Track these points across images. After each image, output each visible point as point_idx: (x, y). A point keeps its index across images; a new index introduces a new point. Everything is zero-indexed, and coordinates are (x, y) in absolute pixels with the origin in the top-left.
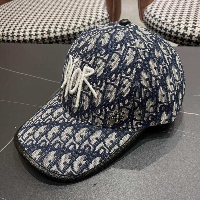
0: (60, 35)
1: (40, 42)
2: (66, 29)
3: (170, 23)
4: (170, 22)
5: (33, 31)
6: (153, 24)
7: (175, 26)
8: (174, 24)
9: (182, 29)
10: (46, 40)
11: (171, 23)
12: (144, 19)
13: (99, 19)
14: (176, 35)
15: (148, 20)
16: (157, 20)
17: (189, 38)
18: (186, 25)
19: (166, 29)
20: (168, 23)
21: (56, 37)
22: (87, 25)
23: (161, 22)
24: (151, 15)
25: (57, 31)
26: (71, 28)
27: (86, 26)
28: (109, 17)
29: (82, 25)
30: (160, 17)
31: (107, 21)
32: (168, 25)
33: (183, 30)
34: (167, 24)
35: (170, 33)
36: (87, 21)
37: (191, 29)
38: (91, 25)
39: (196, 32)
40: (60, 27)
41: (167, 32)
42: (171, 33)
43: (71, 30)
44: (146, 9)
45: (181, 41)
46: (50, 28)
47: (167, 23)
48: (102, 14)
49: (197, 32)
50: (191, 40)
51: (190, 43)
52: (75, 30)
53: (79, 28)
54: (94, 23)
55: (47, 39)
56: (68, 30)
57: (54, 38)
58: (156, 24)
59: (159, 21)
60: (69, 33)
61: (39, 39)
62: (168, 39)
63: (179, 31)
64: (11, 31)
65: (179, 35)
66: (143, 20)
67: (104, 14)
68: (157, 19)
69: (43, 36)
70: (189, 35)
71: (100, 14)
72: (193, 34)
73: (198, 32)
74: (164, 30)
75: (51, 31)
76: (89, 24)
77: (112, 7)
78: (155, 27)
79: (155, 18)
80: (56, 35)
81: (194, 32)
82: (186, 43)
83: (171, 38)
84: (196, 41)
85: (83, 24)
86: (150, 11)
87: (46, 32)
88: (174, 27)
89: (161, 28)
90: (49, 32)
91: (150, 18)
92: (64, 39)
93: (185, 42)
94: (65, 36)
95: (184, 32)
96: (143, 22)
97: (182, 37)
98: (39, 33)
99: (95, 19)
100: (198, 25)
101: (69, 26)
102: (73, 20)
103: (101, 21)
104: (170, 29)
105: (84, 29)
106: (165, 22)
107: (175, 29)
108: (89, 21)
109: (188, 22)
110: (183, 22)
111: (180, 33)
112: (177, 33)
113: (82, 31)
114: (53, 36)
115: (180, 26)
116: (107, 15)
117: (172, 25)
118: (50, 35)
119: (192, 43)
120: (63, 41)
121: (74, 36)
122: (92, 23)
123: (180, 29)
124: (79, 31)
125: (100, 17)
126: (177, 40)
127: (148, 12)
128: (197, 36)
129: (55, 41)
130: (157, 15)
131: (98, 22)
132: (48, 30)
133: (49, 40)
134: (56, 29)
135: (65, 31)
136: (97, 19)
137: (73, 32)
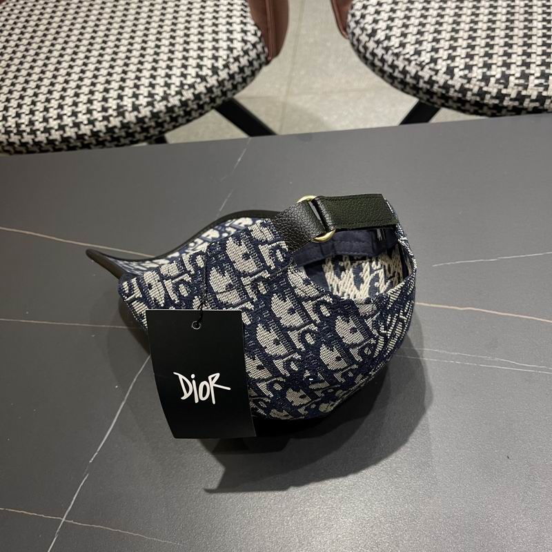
0: (148, 114)
1: (105, 139)
2: (162, 94)
3: (411, 56)
4: (412, 53)
5: (80, 112)
6: (373, 54)
7: (424, 64)
8: (422, 59)
9: (441, 72)
10: (116, 130)
11: (416, 57)
12: (350, 35)
13: (238, 51)
14: (428, 87)
15: (358, 40)
16: (380, 46)
17: (460, 95)
18: (449, 62)
19: (404, 72)
20: (407, 56)
21: (140, 121)
22: (210, 73)
23: (390, 52)
24: (366, 30)
25: (141, 105)
26: (173, 90)
27: (208, 79)
28: (260, 38)
29: (198, 76)
30: (388, 38)
31: (257, 49)
33: (444, 76)
34: (405, 59)
35: (414, 82)
36: (208, 63)
37: (462, 73)
38: (220, 73)
39: (474, 81)
40: (144, 91)
41: (408, 79)
42: (418, 83)
43: (173, 96)
44: (352, 8)
46: (120, 97)
47: (404, 55)
48: (243, 34)
49: (475, 80)
50: (463, 99)
51: (464, 105)
52: (184, 92)
53: (192, 86)
54: (226, 66)
55: (120, 129)
56: (165, 97)
57: (135, 124)
58: (380, 57)
59: (387, 49)
60: (170, 105)
61: (100, 131)
63: (434, 78)
64: (25, 119)
65: (436, 88)
66: (347, 36)
67: (249, 34)
68: (382, 42)
69: (109, 122)
70: (457, 87)
71: (238, 36)
72: (467, 86)
73: (478, 80)
74: (400, 72)
75: (126, 106)
76: (215, 70)
77: (265, 13)
78: (378, 64)
79: (376, 38)
80: (140, 116)
81: (469, 80)
82: (455, 105)
83: (418, 93)
84: (476, 102)
85: (200, 73)
86: (363, 16)
87: (114, 110)
88: (421, 66)
89: (393, 66)
90: (121, 111)
91: (364, 38)
92: (160, 121)
93: (451, 103)
94: (161, 115)
95: (447, 81)
97: (444, 92)
98: (97, 115)
99: (228, 52)
100: (479, 61)
101: (168, 85)
102: (173, 66)
103: (243, 56)
104: (413, 72)
105: (206, 87)
106: (400, 52)
107: (426, 74)
108: (213, 61)
109: (454, 54)
110: (443, 54)
111: (437, 82)
112: (431, 82)
113: (200, 94)
114: (134, 120)
115: (436, 64)
116: (255, 34)
117: (418, 62)
118: (124, 117)
119: (467, 106)
120: (160, 125)
121: (184, 108)
122: (221, 67)
123: (436, 74)
124: (193, 94)
125: (238, 45)
126: (432, 97)
127: (358, 18)
128: (476, 90)
129: (139, 129)
130: (379, 31)
131: (237, 59)
132: (118, 104)
133: (125, 130)
134: (137, 99)
135: (159, 102)
136: (232, 52)
137: (180, 100)
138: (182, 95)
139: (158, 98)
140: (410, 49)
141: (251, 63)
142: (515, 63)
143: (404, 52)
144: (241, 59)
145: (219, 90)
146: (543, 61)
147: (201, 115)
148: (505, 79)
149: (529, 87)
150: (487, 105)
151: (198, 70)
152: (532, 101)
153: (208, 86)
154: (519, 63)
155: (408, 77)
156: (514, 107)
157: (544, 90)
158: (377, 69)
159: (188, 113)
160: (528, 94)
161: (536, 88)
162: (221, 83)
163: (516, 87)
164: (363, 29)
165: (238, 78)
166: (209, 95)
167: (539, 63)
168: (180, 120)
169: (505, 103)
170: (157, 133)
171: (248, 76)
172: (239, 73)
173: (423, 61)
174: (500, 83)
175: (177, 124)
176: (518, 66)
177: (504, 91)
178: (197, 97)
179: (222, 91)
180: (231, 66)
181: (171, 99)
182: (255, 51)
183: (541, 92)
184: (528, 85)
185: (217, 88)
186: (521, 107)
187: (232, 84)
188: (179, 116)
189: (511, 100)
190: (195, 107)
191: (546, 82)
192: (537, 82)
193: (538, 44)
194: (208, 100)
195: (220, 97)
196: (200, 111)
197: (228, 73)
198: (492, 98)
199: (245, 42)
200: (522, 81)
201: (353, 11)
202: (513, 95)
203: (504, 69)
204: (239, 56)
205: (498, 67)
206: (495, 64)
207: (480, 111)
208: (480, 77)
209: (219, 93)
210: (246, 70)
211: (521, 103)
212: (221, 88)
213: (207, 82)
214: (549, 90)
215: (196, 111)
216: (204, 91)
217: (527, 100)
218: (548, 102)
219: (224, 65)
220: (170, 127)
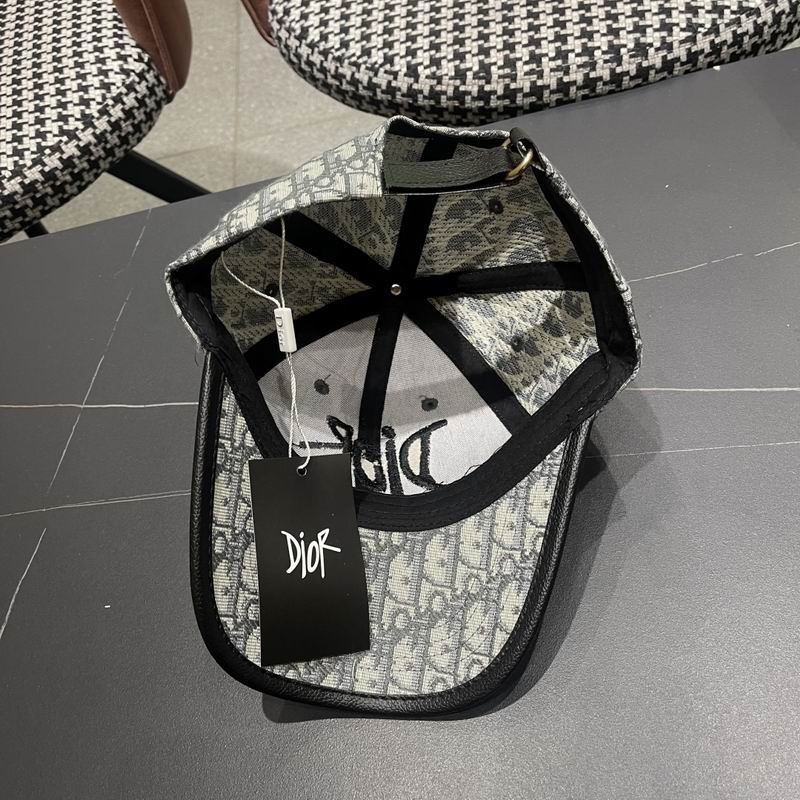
3: (359, 58)
4: (358, 53)
6: (310, 64)
7: (377, 66)
9: (401, 74)
11: (365, 58)
13: (118, 88)
14: (389, 97)
15: (287, 46)
16: (316, 50)
17: (432, 102)
18: (409, 58)
19: (354, 82)
20: (354, 59)
22: (80, 125)
23: (330, 56)
24: (294, 30)
26: (28, 159)
28: (147, 64)
30: (324, 37)
31: (147, 81)
33: (406, 78)
34: (351, 64)
35: (369, 93)
36: (76, 111)
37: (428, 72)
38: (96, 123)
39: (445, 80)
41: (362, 91)
42: (375, 94)
47: (349, 58)
48: (120, 62)
49: (447, 77)
50: (438, 106)
51: (441, 115)
53: (56, 149)
54: (104, 112)
56: (18, 171)
58: (318, 66)
59: (325, 53)
60: (27, 181)
63: (394, 84)
65: (398, 96)
67: (130, 60)
68: (317, 44)
70: (426, 92)
71: (113, 65)
72: (438, 88)
73: (451, 78)
74: (349, 83)
76: (87, 121)
77: (146, 26)
78: (319, 75)
79: (309, 41)
81: (439, 80)
83: (379, 108)
84: (456, 108)
85: (65, 127)
86: (287, 12)
88: (374, 70)
89: (338, 76)
91: (293, 43)
92: (17, 207)
95: (411, 85)
97: (411, 101)
99: (104, 91)
100: (447, 51)
101: (19, 153)
102: (23, 124)
103: (127, 94)
104: (365, 80)
105: (78, 146)
106: (343, 55)
107: (382, 80)
108: (83, 107)
109: (414, 46)
110: (400, 49)
111: (399, 89)
112: (391, 90)
113: (71, 157)
115: (392, 65)
116: (140, 60)
117: (369, 66)
119: (447, 116)
120: (19, 213)
121: (51, 182)
122: (96, 115)
123: (395, 79)
124: (60, 159)
125: (116, 79)
127: (281, 15)
128: (450, 91)
130: (311, 29)
131: (118, 99)
135: (10, 179)
136: (109, 90)
137: (42, 172)
138: (44, 165)
139: (7, 174)
140: (355, 49)
141: (141, 102)
142: (495, 47)
143: (348, 54)
144: (125, 99)
145: (100, 148)
146: (531, 37)
147: (81, 189)
148: (485, 69)
149: (518, 77)
150: (470, 110)
151: (61, 123)
152: (526, 95)
153: (82, 144)
154: (500, 46)
155: (360, 87)
156: (505, 107)
157: (538, 78)
158: (319, 83)
159: (59, 190)
160: (518, 86)
161: (527, 77)
162: (101, 138)
163: (501, 80)
164: (290, 30)
165: (127, 127)
166: (86, 158)
167: (525, 42)
168: (49, 201)
169: (493, 104)
170: (17, 225)
171: (141, 122)
172: (126, 120)
173: (376, 63)
174: (480, 78)
175: (47, 208)
176: (499, 51)
177: (487, 88)
178: (68, 163)
179: (104, 149)
180: (112, 111)
181: (27, 173)
182: (144, 83)
183: (535, 82)
184: (516, 75)
185: (96, 145)
186: (513, 105)
187: (119, 137)
188: (46, 194)
189: (499, 98)
190: (68, 178)
191: (538, 66)
192: (527, 68)
193: (522, 16)
194: (85, 165)
195: (104, 159)
196: (78, 183)
197: (109, 122)
198: (474, 99)
199: (126, 72)
200: (507, 71)
201: (272, 7)
202: (500, 92)
203: (482, 57)
204: (121, 94)
205: (474, 55)
206: (470, 52)
207: (465, 120)
208: (453, 74)
209: (102, 153)
210: (136, 113)
211: (513, 101)
212: (102, 145)
213: (79, 140)
214: (545, 78)
215: (71, 184)
216: (77, 153)
217: (520, 95)
218: (546, 93)
219: (99, 111)
220: (38, 214)
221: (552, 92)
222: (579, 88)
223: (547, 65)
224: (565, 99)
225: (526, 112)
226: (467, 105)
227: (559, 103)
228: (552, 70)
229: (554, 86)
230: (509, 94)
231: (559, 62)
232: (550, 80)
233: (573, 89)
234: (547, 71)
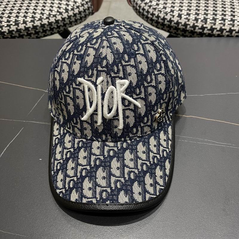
0: (31, 26)
1: (7, 36)
2: (39, 17)
3: (162, 9)
4: (162, 8)
6: (144, 9)
7: (167, 13)
8: (167, 10)
9: (175, 16)
10: (14, 33)
11: (164, 10)
12: (133, 3)
13: (79, 4)
14: (169, 23)
15: (137, 4)
16: (147, 5)
17: (184, 27)
18: (179, 12)
19: (158, 17)
20: (160, 9)
21: (27, 29)
22: (64, 11)
23: (152, 8)
25: (28, 21)
26: (45, 16)
27: (63, 13)
29: (58, 11)
30: (151, 2)
31: (88, 5)
32: (161, 11)
33: (177, 18)
34: (158, 11)
35: (162, 21)
36: (64, 7)
37: (185, 17)
38: (69, 12)
39: (191, 20)
40: (30, 15)
41: (160, 20)
42: (164, 22)
43: (45, 19)
45: (175, 31)
46: (17, 17)
47: (158, 9)
50: (185, 29)
51: (185, 33)
52: (50, 18)
53: (55, 16)
54: (72, 9)
55: (16, 32)
56: (41, 19)
57: (24, 30)
58: (146, 10)
59: (150, 6)
60: (43, 23)
61: (5, 32)
62: (161, 28)
63: (172, 19)
65: (173, 23)
66: (131, 4)
68: (148, 3)
69: (10, 28)
70: (183, 23)
72: (187, 23)
73: (193, 20)
74: (156, 17)
75: (20, 21)
76: (67, 11)
78: (145, 13)
79: (145, 2)
80: (27, 26)
81: (189, 20)
82: (181, 33)
83: (164, 27)
84: (192, 31)
85: (59, 10)
87: (13, 22)
88: (166, 14)
89: (153, 14)
90: (17, 23)
92: (37, 31)
93: (179, 32)
94: (38, 27)
95: (178, 20)
96: (131, 5)
97: (176, 26)
98: (4, 24)
99: (74, 3)
100: (193, 12)
101: (42, 14)
102: (46, 6)
103: (81, 6)
104: (162, 16)
105: (62, 17)
106: (156, 8)
107: (168, 17)
108: (66, 6)
109: (182, 9)
110: (177, 9)
111: (174, 21)
112: (171, 21)
113: (59, 20)
114: (23, 28)
115: (173, 13)
117: (165, 12)
118: (18, 26)
119: (187, 33)
120: (37, 33)
121: (50, 26)
122: (70, 9)
123: (173, 17)
124: (55, 19)
125: (79, 1)
126: (170, 29)
128: (191, 25)
129: (26, 34)
131: (78, 7)
132: (16, 19)
133: (19, 33)
134: (26, 18)
135: (37, 21)
136: (76, 3)
137: (48, 22)
138: (49, 20)
139: (37, 19)
140: (161, 6)
141: (85, 11)
142: (210, 14)
143: (158, 7)
144: (80, 8)
145: (68, 20)
146: (223, 13)
148: (205, 20)
150: (196, 32)
151: (58, 9)
152: (217, 31)
153: (63, 17)
154: (212, 14)
155: (160, 19)
156: (209, 34)
158: (145, 17)
159: (52, 29)
160: (216, 27)
161: (219, 25)
162: (69, 17)
163: (210, 24)
165: (78, 17)
166: (63, 22)
167: (221, 14)
168: (48, 32)
169: (205, 32)
171: (83, 17)
172: (79, 14)
173: (167, 11)
174: (203, 22)
175: (46, 34)
176: (211, 15)
177: (205, 26)
179: (69, 21)
180: (75, 10)
181: (43, 20)
183: (222, 27)
184: (216, 23)
185: (67, 19)
186: (212, 34)
187: (75, 19)
188: (47, 30)
189: (208, 30)
190: (56, 26)
191: (224, 22)
192: (220, 22)
193: (220, 7)
194: (62, 24)
197: (73, 13)
198: (199, 29)
200: (213, 21)
202: (209, 28)
203: (205, 16)
204: (79, 6)
205: (202, 15)
206: (201, 13)
207: (193, 36)
208: (194, 19)
209: (68, 22)
210: (82, 13)
211: (212, 32)
212: (69, 19)
213: (62, 15)
214: (225, 26)
215: (56, 29)
216: (61, 19)
217: (215, 30)
218: (225, 32)
219: (71, 9)
220: (43, 35)
221: (227, 32)
222: (236, 32)
223: (227, 22)
224: (230, 35)
225: (215, 37)
226: (196, 30)
227: (228, 36)
228: (228, 24)
229: (228, 30)
230: (212, 29)
231: (231, 22)
232: (227, 27)
233: (234, 32)
234: (226, 24)
